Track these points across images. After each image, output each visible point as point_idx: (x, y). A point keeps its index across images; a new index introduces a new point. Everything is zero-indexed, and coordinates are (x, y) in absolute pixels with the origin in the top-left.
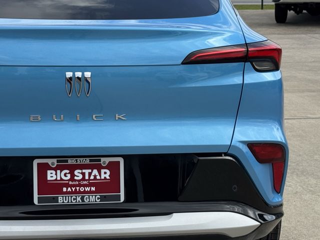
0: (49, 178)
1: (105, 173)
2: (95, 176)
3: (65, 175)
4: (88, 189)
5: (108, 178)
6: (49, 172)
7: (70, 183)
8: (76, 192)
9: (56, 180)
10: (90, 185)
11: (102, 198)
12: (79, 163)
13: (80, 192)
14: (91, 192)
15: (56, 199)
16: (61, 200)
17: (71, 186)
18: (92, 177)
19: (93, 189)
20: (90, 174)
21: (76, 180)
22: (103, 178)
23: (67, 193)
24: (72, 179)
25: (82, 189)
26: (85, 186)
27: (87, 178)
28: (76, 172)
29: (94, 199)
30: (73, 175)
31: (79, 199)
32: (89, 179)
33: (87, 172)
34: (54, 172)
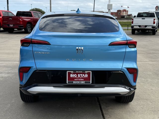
0: (71, 76)
1: (86, 75)
2: (84, 76)
3: (75, 76)
4: (81, 80)
5: (87, 77)
6: (71, 75)
7: (77, 78)
8: (78, 80)
9: (73, 77)
10: (82, 78)
11: (85, 82)
12: (79, 72)
13: (79, 80)
14: (82, 80)
15: (73, 82)
16: (74, 82)
17: (77, 79)
18: (83, 76)
19: (83, 80)
20: (82, 75)
21: (78, 77)
22: (86, 77)
23: (76, 80)
24: (77, 77)
25: (80, 80)
26: (81, 79)
27: (81, 76)
28: (78, 75)
29: (83, 82)
30: (77, 76)
31: (79, 82)
32: (82, 77)
33: (81, 75)
34: (72, 75)
